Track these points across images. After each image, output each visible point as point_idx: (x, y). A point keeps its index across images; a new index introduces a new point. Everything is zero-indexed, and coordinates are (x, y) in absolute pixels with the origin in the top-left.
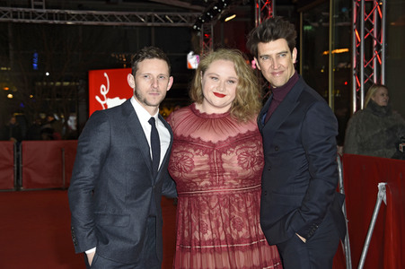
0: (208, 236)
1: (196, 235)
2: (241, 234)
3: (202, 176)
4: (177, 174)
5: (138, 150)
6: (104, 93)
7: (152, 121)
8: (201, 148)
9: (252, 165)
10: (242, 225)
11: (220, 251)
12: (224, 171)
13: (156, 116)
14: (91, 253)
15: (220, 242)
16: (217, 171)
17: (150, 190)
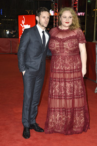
0: (58, 68)
1: (54, 67)
2: (68, 68)
3: (57, 49)
4: (50, 48)
5: (38, 42)
6: (23, 23)
7: (43, 32)
8: (57, 40)
9: (73, 47)
10: (68, 66)
11: (61, 73)
12: (64, 48)
13: (44, 31)
14: (24, 72)
15: (61, 70)
16: (62, 48)
17: (42, 54)
